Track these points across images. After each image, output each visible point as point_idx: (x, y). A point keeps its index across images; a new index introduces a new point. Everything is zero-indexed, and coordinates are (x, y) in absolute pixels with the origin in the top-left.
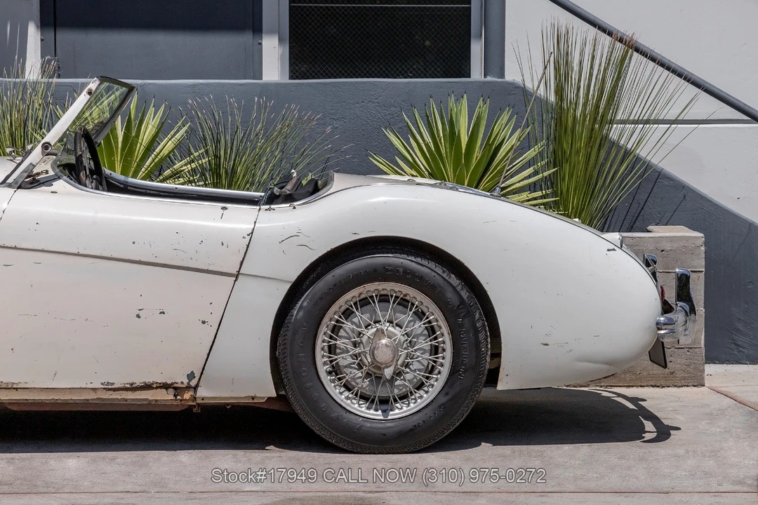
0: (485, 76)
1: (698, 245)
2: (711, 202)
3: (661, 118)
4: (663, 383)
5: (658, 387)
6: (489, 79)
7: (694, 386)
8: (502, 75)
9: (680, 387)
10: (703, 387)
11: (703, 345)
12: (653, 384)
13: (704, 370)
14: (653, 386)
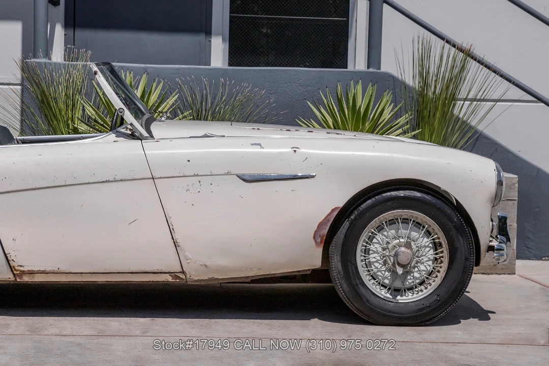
0: (368, 68)
1: (513, 182)
2: (513, 154)
3: (488, 98)
4: (489, 272)
5: (486, 274)
6: (371, 70)
7: (509, 274)
8: (379, 68)
9: (500, 274)
10: (515, 275)
11: (515, 248)
12: (482, 272)
13: (515, 264)
14: (482, 274)
